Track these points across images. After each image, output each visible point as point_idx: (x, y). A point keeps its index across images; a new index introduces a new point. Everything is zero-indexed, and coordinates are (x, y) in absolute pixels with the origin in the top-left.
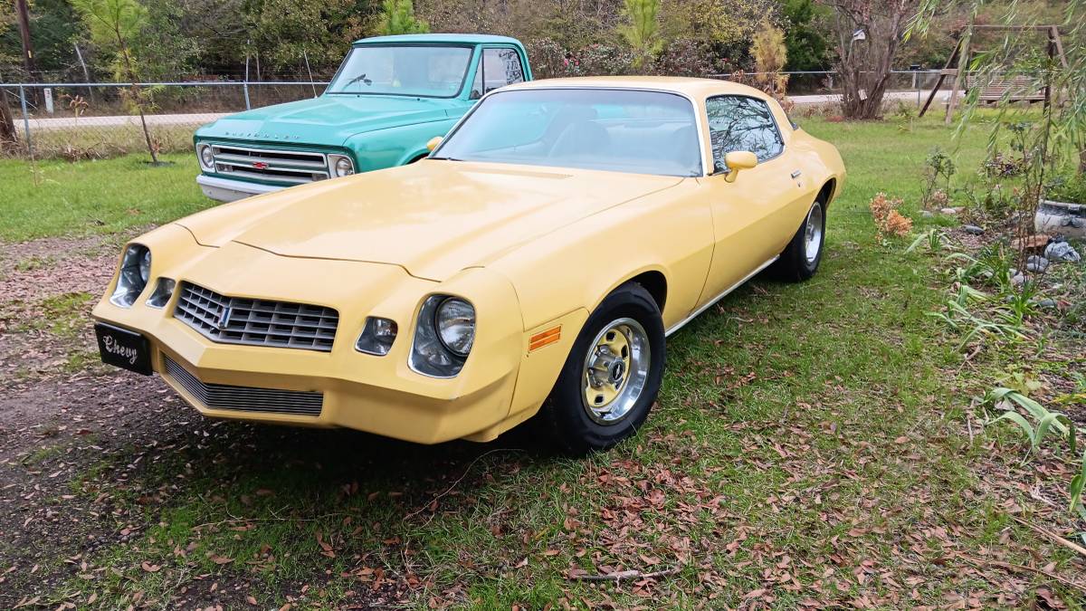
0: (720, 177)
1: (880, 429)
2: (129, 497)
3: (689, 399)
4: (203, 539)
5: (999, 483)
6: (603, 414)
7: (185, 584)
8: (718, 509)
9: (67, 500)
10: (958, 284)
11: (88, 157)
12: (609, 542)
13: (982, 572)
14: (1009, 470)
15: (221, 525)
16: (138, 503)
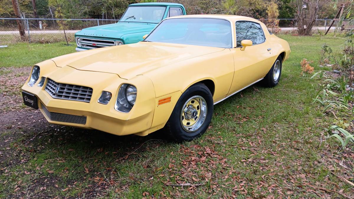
0: (239, 48)
1: (288, 138)
2: (27, 149)
3: (223, 125)
4: (47, 164)
5: (328, 159)
6: (189, 129)
7: (37, 179)
8: (224, 163)
9: (8, 149)
10: (327, 90)
11: (47, 42)
12: (183, 173)
13: (315, 191)
14: (333, 155)
15: (54, 160)
16: (30, 151)
